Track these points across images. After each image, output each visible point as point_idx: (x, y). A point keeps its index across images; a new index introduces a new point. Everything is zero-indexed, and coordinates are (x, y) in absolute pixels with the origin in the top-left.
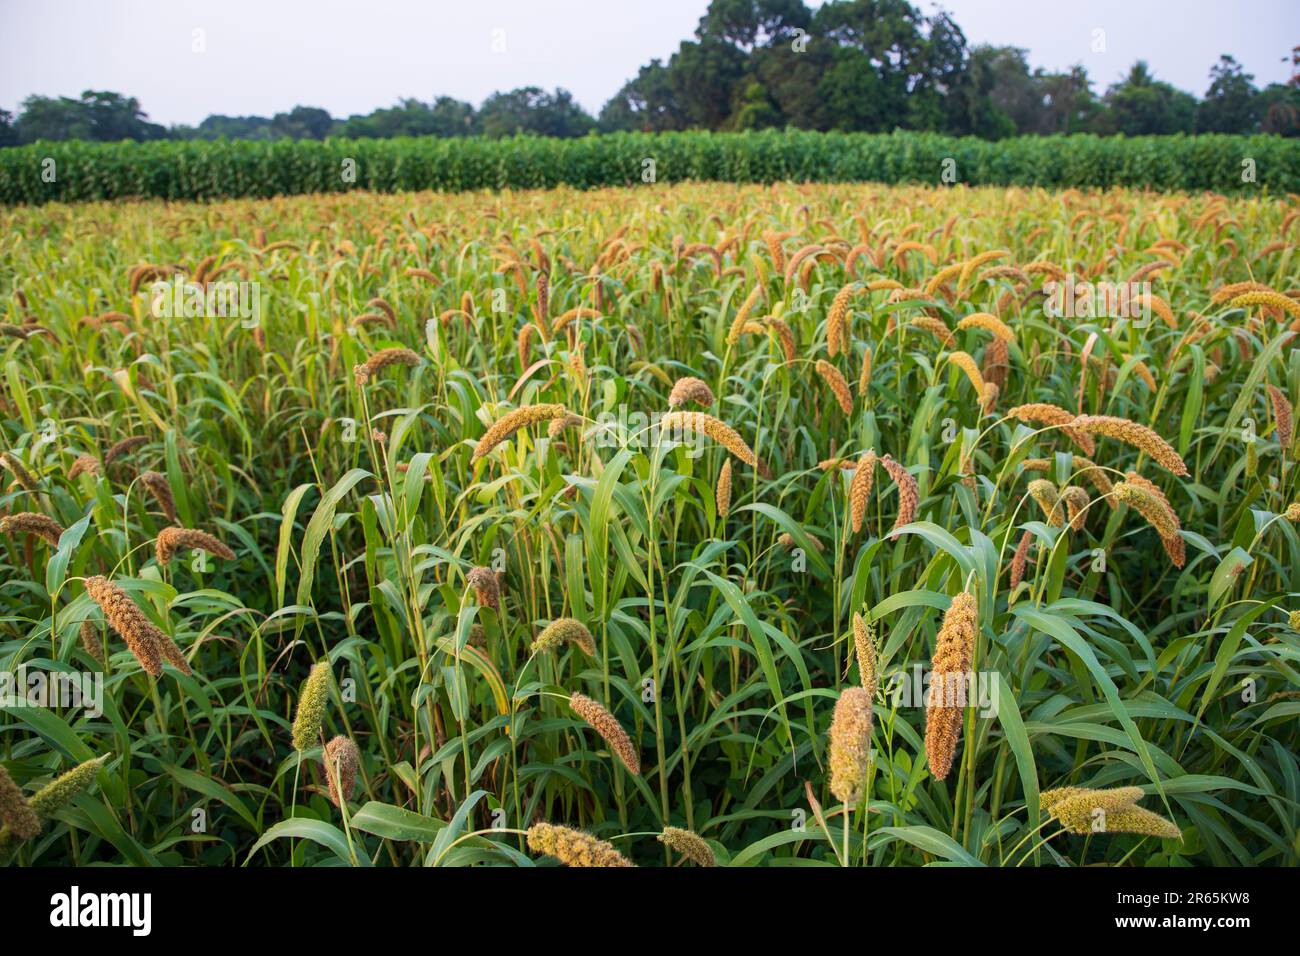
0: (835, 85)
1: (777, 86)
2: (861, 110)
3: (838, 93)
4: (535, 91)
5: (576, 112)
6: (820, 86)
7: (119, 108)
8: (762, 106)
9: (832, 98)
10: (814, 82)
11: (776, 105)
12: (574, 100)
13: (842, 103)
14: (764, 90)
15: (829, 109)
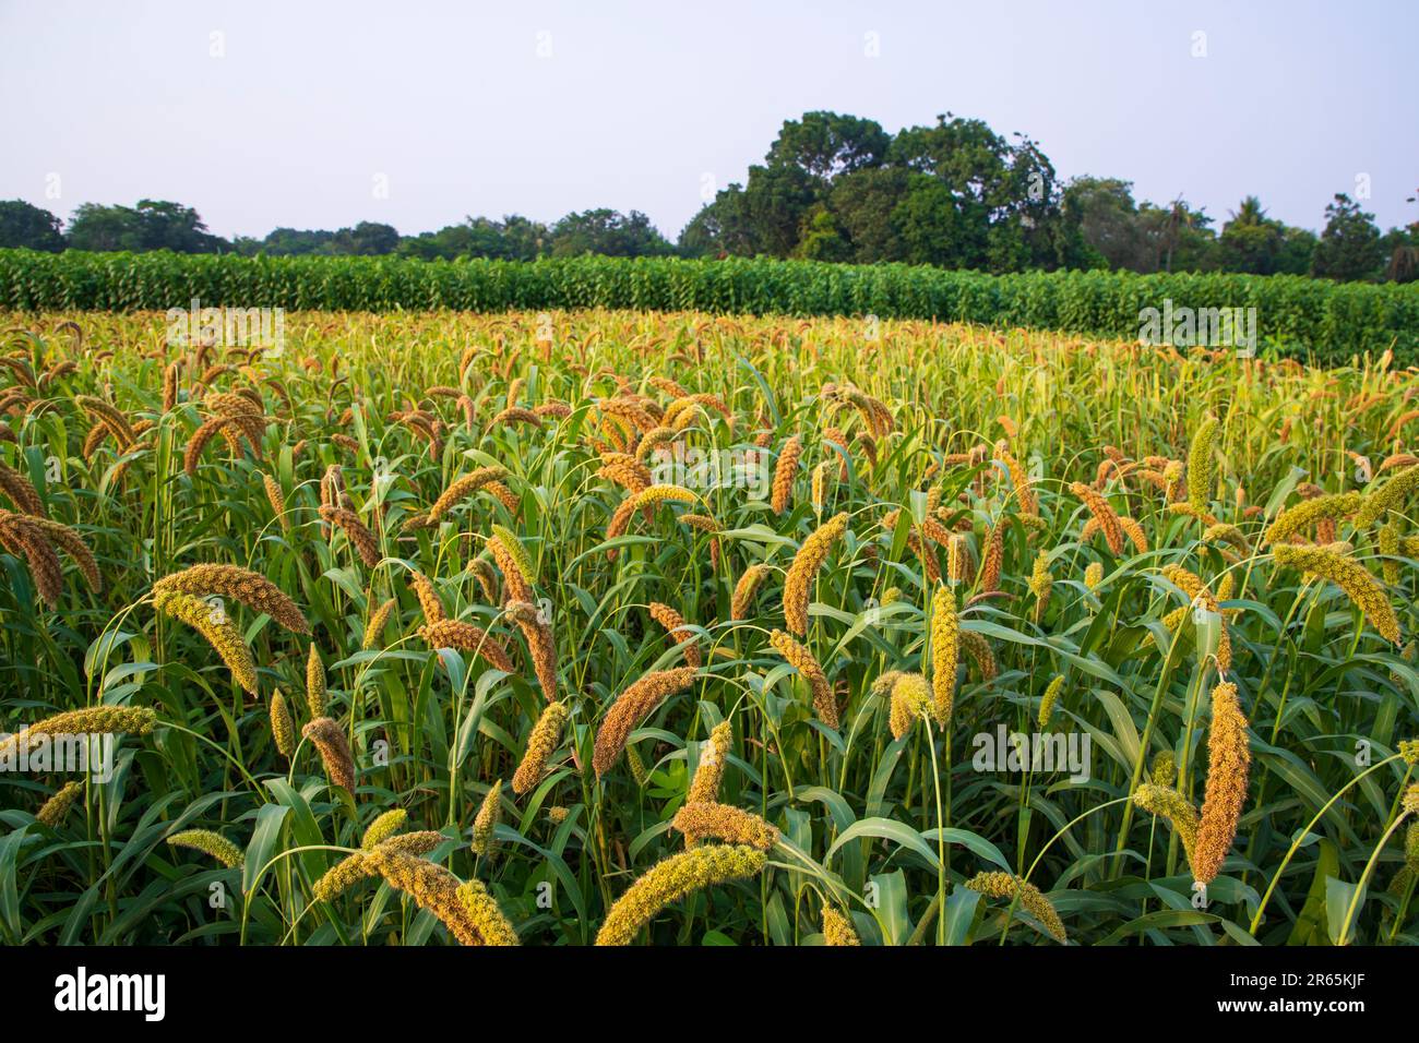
0: (909, 215)
1: (847, 215)
2: (936, 243)
3: (911, 224)
4: (608, 214)
5: (651, 236)
6: (892, 216)
7: (176, 218)
8: (830, 234)
9: (904, 229)
10: (886, 211)
11: (845, 234)
12: (651, 224)
13: (914, 234)
14: (832, 218)
15: (901, 239)
